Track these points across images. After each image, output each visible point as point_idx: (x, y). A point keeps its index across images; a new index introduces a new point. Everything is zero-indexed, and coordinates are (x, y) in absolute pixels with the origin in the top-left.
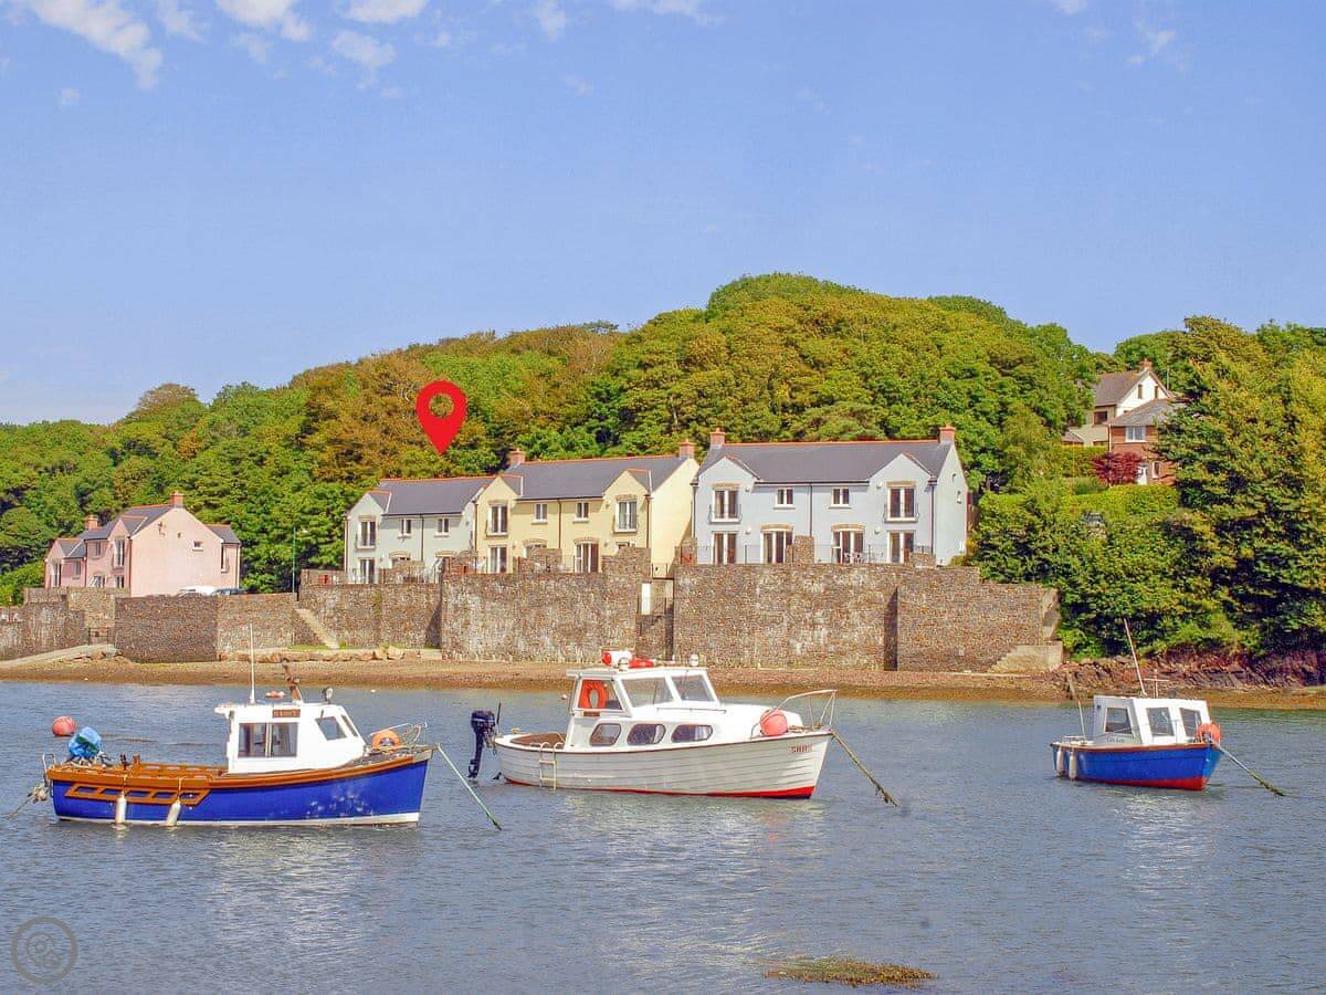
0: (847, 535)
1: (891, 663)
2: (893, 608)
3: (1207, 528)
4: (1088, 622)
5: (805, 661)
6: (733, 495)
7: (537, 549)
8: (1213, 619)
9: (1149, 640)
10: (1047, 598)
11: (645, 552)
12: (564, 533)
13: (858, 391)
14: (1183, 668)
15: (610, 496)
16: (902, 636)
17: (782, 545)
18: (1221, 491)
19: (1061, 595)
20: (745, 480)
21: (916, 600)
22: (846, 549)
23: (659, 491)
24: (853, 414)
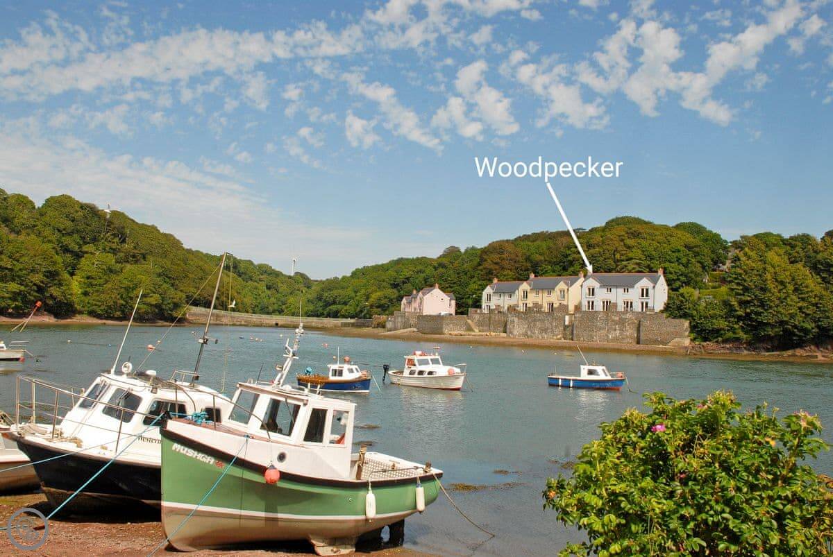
0: (628, 302)
1: (638, 342)
2: (639, 325)
3: (736, 303)
4: (698, 331)
5: (613, 340)
6: (593, 289)
7: (536, 305)
8: (737, 331)
9: (717, 337)
10: (686, 324)
11: (566, 307)
12: (544, 299)
13: (641, 256)
14: (728, 346)
15: (557, 288)
16: (642, 334)
17: (608, 305)
18: (741, 292)
19: (690, 323)
20: (596, 285)
21: (646, 323)
22: (627, 307)
23: (573, 287)
24: (637, 264)
